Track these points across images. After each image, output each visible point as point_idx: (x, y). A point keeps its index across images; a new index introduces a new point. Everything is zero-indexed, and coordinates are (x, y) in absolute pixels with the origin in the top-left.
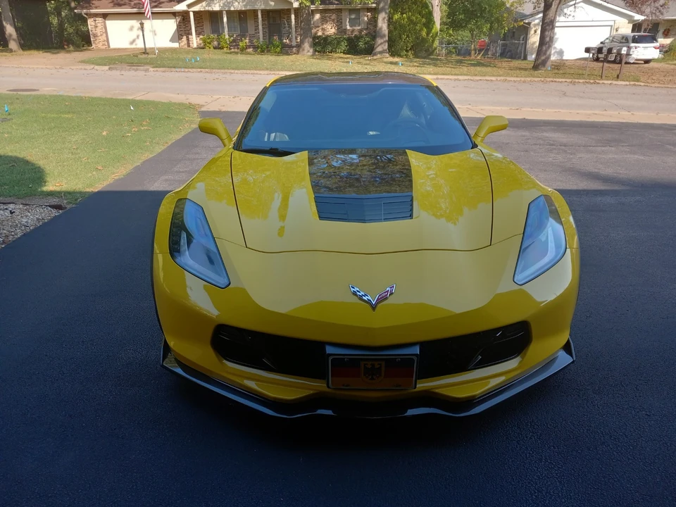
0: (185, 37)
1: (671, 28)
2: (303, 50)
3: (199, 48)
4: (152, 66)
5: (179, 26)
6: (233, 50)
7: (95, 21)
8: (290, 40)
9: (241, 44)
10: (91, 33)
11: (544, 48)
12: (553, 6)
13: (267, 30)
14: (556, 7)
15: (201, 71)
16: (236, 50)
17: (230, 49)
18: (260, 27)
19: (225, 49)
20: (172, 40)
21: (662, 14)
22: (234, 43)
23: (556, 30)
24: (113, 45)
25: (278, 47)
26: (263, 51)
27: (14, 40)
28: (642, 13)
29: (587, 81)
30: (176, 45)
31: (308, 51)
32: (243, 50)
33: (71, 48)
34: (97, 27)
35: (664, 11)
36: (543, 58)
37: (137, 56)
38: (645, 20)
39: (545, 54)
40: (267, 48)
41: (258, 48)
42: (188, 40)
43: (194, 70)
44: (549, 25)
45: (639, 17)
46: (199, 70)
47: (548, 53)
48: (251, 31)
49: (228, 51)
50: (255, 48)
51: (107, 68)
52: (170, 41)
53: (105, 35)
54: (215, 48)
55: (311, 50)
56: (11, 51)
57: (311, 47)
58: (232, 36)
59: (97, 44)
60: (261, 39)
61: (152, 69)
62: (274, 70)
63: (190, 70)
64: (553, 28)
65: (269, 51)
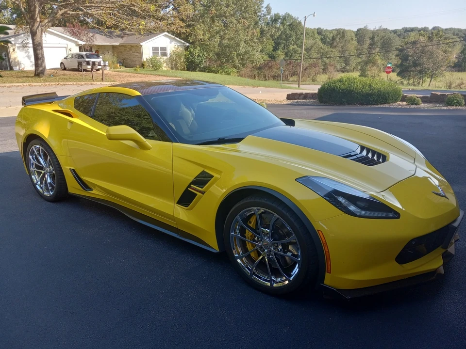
1: (99, 50)
11: (40, 62)
12: (38, 33)
14: (40, 34)
21: (93, 41)
23: (44, 49)
28: (82, 40)
29: (86, 83)
35: (94, 40)
36: (41, 69)
38: (85, 44)
39: (41, 66)
44: (38, 46)
45: (82, 43)
47: (43, 66)
64: (42, 48)
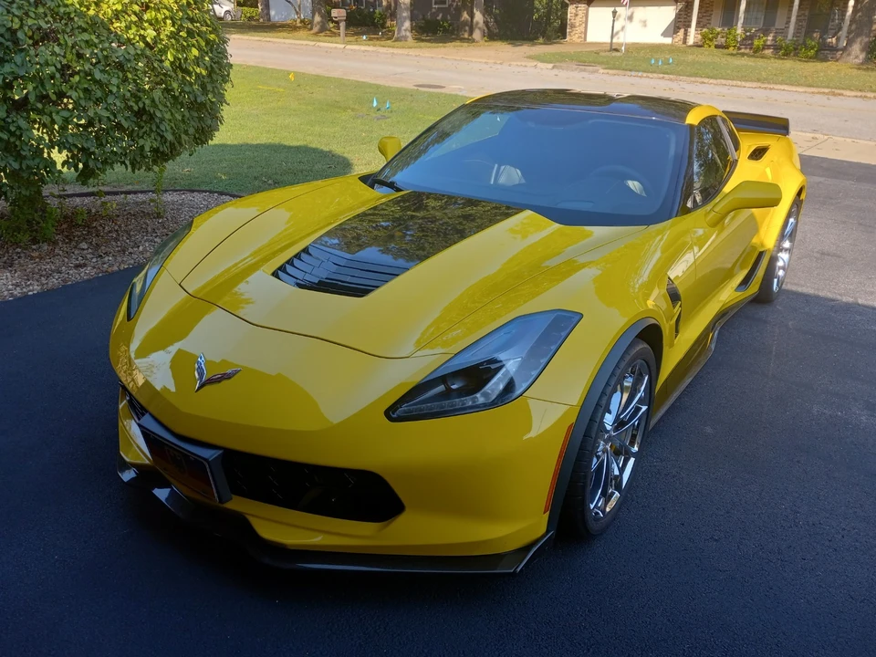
0: (682, 30)
2: (849, 55)
3: (697, 46)
4: (604, 66)
5: (678, 16)
6: (743, 51)
7: (577, 7)
8: (838, 39)
9: (756, 42)
10: (569, 22)
13: (805, 24)
15: (663, 78)
16: (748, 51)
17: (739, 49)
18: (793, 19)
19: (731, 48)
20: (665, 34)
22: (748, 40)
24: (589, 39)
25: (812, 48)
26: (786, 54)
27: (479, 28)
30: (668, 41)
31: (857, 57)
32: (757, 52)
33: (541, 40)
34: (577, 15)
37: (598, 53)
40: (795, 49)
41: (780, 49)
42: (686, 34)
43: (655, 75)
46: (662, 75)
48: (779, 24)
49: (735, 52)
50: (777, 48)
51: (551, 66)
52: (662, 35)
53: (584, 25)
54: (717, 47)
55: (862, 56)
56: (473, 41)
57: (862, 50)
58: (750, 31)
59: (573, 36)
60: (790, 37)
61: (602, 71)
62: (769, 83)
63: (649, 75)
65: (796, 55)
